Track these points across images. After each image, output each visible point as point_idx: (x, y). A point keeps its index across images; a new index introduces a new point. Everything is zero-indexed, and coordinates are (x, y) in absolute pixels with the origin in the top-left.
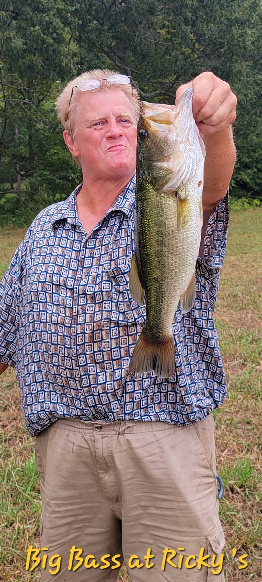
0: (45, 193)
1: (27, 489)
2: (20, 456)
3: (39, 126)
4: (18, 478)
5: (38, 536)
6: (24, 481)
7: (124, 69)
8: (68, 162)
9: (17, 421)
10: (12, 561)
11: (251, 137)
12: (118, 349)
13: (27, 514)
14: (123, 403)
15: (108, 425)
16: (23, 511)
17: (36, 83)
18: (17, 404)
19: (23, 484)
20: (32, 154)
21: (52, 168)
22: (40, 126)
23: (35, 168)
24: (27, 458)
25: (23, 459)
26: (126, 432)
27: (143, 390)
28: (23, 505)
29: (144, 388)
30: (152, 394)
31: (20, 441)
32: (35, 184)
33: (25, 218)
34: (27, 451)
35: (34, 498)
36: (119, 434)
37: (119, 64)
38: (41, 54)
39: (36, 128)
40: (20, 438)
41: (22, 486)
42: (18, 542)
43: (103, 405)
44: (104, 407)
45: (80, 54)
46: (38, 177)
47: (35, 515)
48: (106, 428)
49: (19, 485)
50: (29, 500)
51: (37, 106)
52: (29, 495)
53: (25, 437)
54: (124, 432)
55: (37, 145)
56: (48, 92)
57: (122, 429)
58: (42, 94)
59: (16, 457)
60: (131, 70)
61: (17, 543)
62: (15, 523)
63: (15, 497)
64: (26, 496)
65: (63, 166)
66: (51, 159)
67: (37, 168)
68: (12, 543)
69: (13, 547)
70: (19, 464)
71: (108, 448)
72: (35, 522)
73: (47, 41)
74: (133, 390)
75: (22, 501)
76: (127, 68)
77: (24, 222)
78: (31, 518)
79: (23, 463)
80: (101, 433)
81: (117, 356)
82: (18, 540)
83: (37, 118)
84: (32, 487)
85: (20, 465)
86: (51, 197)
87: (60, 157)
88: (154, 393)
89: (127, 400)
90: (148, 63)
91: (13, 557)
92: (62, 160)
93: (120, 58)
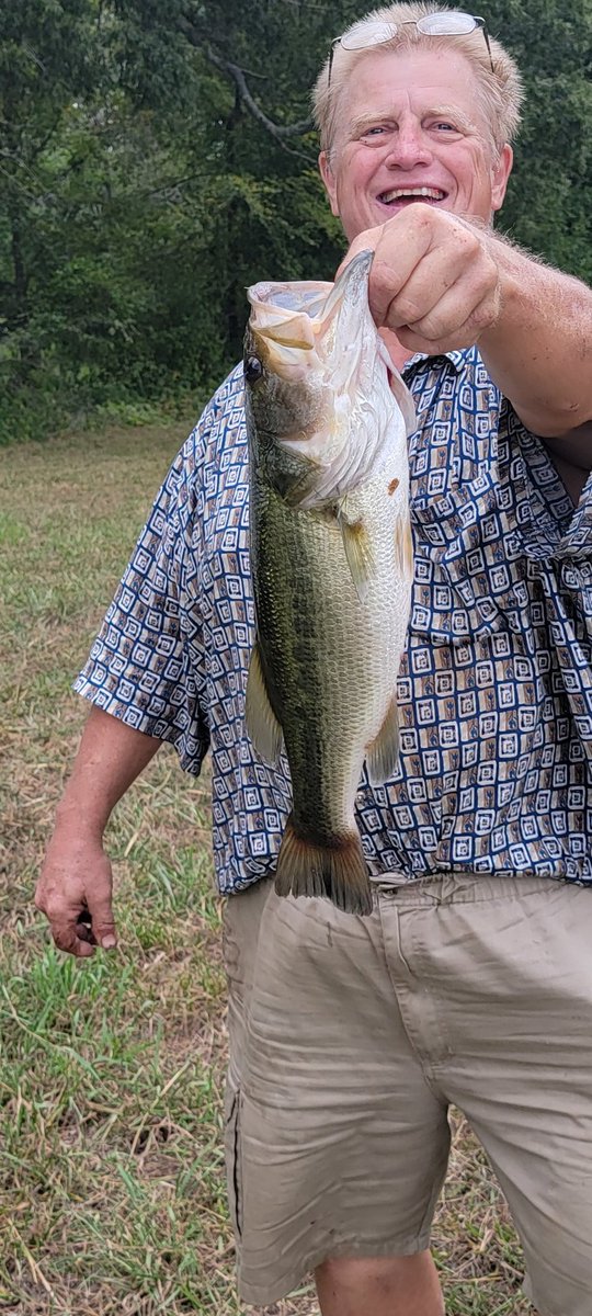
0: (55, 364)
1: (37, 1024)
2: (21, 951)
3: (35, 210)
4: (17, 1000)
5: (67, 1125)
6: (30, 1006)
7: (229, 70)
8: (104, 290)
9: (10, 876)
10: (10, 1181)
11: (524, 224)
12: (432, 700)
13: (40, 1077)
14: (449, 836)
15: (410, 885)
16: (30, 1072)
17: (26, 110)
18: (8, 838)
19: (28, 1012)
20: (22, 275)
21: (68, 307)
22: (37, 210)
23: (30, 309)
24: (35, 956)
25: (26, 959)
26: (455, 899)
27: (497, 809)
28: (29, 1059)
29: (500, 805)
30: (516, 818)
31: (19, 918)
32: (31, 344)
33: (11, 424)
34: (36, 940)
35: (54, 1043)
36: (439, 904)
37: (216, 59)
38: (34, 40)
39: (30, 215)
40: (17, 912)
41: (27, 1018)
42: (23, 1141)
43: (400, 831)
44: (403, 835)
45: (126, 34)
46: (39, 328)
47: (59, 1080)
48: (408, 892)
49: (20, 1015)
50: (44, 1048)
51: (30, 163)
52: (42, 1036)
53: (29, 910)
54: (449, 900)
55: (32, 254)
56: (54, 128)
57: (445, 894)
58: (39, 134)
59: (12, 955)
60: (243, 73)
61: (19, 1143)
62: (14, 1100)
63: (11, 1043)
64: (36, 1039)
65: (96, 300)
66: (66, 286)
67: (36, 308)
68: (9, 1142)
69: (10, 1152)
70: (17, 968)
71: (414, 937)
72: (57, 1094)
73: (47, 8)
74: (472, 807)
75: (27, 1051)
76: (234, 67)
77: (9, 431)
78: (49, 1088)
79: (27, 967)
80: (396, 902)
81: (428, 717)
82: (23, 1136)
83: (30, 190)
84: (48, 1019)
85: (21, 972)
86: (69, 373)
87: (87, 280)
88: (521, 816)
89: (458, 831)
90: (282, 54)
91: (13, 1173)
92: (91, 286)
93: (219, 44)
